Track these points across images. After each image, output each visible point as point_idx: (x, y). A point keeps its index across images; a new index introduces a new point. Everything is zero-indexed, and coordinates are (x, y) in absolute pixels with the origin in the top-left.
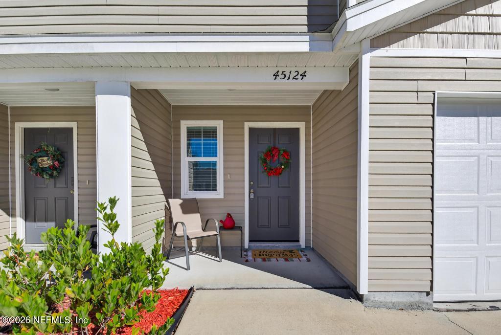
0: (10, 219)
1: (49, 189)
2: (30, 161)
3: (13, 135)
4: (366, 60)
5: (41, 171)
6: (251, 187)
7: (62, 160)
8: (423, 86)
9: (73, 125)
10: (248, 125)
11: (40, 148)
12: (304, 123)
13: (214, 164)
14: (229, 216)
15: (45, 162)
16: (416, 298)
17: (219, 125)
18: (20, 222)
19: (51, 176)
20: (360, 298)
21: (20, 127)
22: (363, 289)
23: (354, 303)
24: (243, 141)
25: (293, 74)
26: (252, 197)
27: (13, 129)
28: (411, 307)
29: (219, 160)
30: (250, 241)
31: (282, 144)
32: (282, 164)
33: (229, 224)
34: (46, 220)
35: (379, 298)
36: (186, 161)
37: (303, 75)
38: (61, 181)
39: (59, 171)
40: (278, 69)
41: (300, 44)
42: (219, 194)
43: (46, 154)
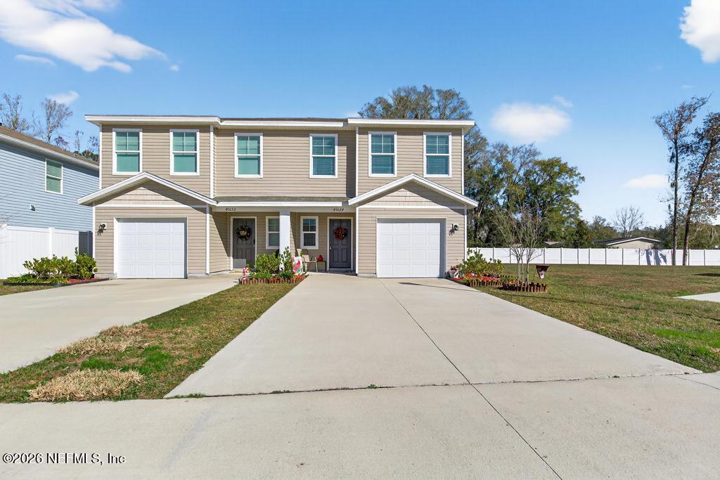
0: (228, 257)
1: (243, 244)
2: (237, 233)
3: (230, 221)
4: (357, 209)
5: (242, 237)
6: (330, 245)
7: (250, 232)
8: (373, 215)
9: (256, 218)
10: (328, 218)
11: (241, 227)
12: (353, 217)
13: (315, 234)
14: (320, 256)
15: (243, 233)
16: (372, 275)
17: (317, 218)
18: (232, 258)
19: (246, 240)
20: (356, 275)
21: (232, 218)
22: (357, 272)
23: (355, 277)
24: (327, 225)
25: (340, 209)
26: (331, 249)
27: (230, 219)
28: (371, 277)
29: (317, 233)
30: (330, 267)
31: (344, 225)
32: (343, 235)
33: (321, 259)
34: (242, 258)
35: (362, 275)
36: (302, 233)
37: (343, 210)
38: (249, 242)
39: (249, 237)
40: (335, 208)
41: (339, 204)
42: (316, 247)
43: (244, 230)
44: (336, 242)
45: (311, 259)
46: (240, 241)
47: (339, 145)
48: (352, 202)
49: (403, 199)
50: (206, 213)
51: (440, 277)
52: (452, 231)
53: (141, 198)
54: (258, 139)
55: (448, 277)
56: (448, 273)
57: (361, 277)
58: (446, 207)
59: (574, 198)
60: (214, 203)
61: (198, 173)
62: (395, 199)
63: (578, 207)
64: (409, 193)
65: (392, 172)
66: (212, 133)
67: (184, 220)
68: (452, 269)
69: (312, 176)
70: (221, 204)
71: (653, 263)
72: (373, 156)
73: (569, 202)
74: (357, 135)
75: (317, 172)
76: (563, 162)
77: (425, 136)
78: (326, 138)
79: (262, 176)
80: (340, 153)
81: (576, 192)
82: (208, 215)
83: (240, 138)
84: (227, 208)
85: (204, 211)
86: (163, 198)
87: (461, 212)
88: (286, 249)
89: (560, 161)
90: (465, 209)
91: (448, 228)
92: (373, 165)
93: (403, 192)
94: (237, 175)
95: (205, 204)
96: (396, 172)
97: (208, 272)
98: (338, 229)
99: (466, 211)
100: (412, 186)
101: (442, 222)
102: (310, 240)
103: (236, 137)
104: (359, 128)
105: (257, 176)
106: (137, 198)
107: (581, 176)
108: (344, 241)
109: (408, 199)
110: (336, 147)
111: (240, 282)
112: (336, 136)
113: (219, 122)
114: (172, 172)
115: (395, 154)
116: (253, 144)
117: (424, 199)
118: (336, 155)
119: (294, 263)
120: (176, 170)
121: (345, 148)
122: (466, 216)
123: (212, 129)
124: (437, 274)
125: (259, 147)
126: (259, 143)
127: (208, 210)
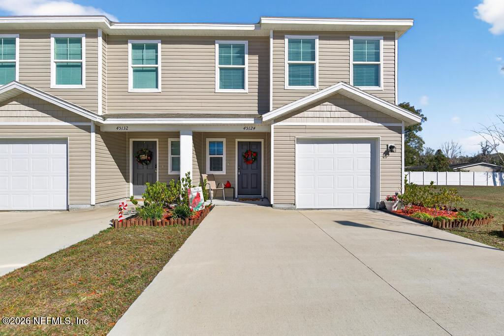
0: (127, 184)
1: (144, 169)
2: (137, 157)
3: (129, 144)
4: (272, 126)
5: (142, 161)
6: (238, 169)
7: (151, 155)
8: (292, 134)
9: (157, 140)
10: (237, 140)
11: (142, 150)
12: (263, 140)
14: (228, 182)
15: (144, 157)
16: (290, 206)
17: (224, 140)
18: (131, 184)
19: (147, 164)
20: (271, 206)
21: (131, 140)
22: (272, 203)
23: (270, 208)
24: (235, 148)
25: (251, 128)
26: (239, 174)
27: (129, 141)
28: (288, 209)
29: (224, 157)
30: (238, 194)
31: (254, 149)
32: (253, 159)
33: (228, 186)
34: (143, 184)
35: (278, 206)
36: (208, 157)
37: (254, 128)
38: (150, 166)
39: (150, 161)
40: (245, 126)
41: (251, 121)
42: (224, 172)
43: (144, 153)
44: (245, 165)
45: (218, 186)
46: (140, 165)
47: (250, 54)
48: (266, 117)
49: (328, 114)
50: (90, 133)
51: (371, 208)
52: (386, 153)
53: (14, 114)
54: (155, 47)
55: (383, 208)
56: (383, 203)
57: (276, 208)
58: (380, 124)
59: (418, 134)
60: (100, 120)
61: (84, 86)
62: (317, 114)
63: (422, 140)
64: (334, 108)
65: (313, 84)
66: (100, 39)
67: (64, 141)
68: (389, 199)
69: (218, 90)
70: (109, 121)
71: (498, 184)
72: (290, 65)
73: (415, 137)
74: (271, 40)
75: (224, 85)
76: (411, 106)
77: (351, 41)
78: (235, 46)
79: (160, 90)
80: (250, 63)
81: (420, 129)
82: (93, 135)
83: (135, 47)
84: (118, 126)
85: (88, 129)
86: (40, 114)
87: (398, 130)
88: (186, 175)
89: (409, 105)
90: (403, 125)
91: (382, 149)
92: (290, 76)
93: (328, 106)
94: (131, 88)
95: (90, 121)
96: (317, 83)
97: (93, 203)
98: (247, 152)
99: (403, 129)
100: (339, 99)
101: (373, 143)
102: (216, 164)
103: (130, 45)
104: (274, 32)
105: (155, 90)
106: (9, 114)
107: (424, 117)
108: (254, 164)
109: (333, 114)
110: (246, 56)
111: (114, 225)
112: (246, 43)
113: (109, 25)
114: (53, 84)
115: (317, 62)
116: (150, 53)
117: (353, 115)
118: (246, 66)
119: (190, 196)
120: (59, 82)
121: (256, 57)
122: (403, 135)
123: (100, 33)
124: (367, 205)
125: (157, 56)
126: (157, 52)
127: (93, 128)
